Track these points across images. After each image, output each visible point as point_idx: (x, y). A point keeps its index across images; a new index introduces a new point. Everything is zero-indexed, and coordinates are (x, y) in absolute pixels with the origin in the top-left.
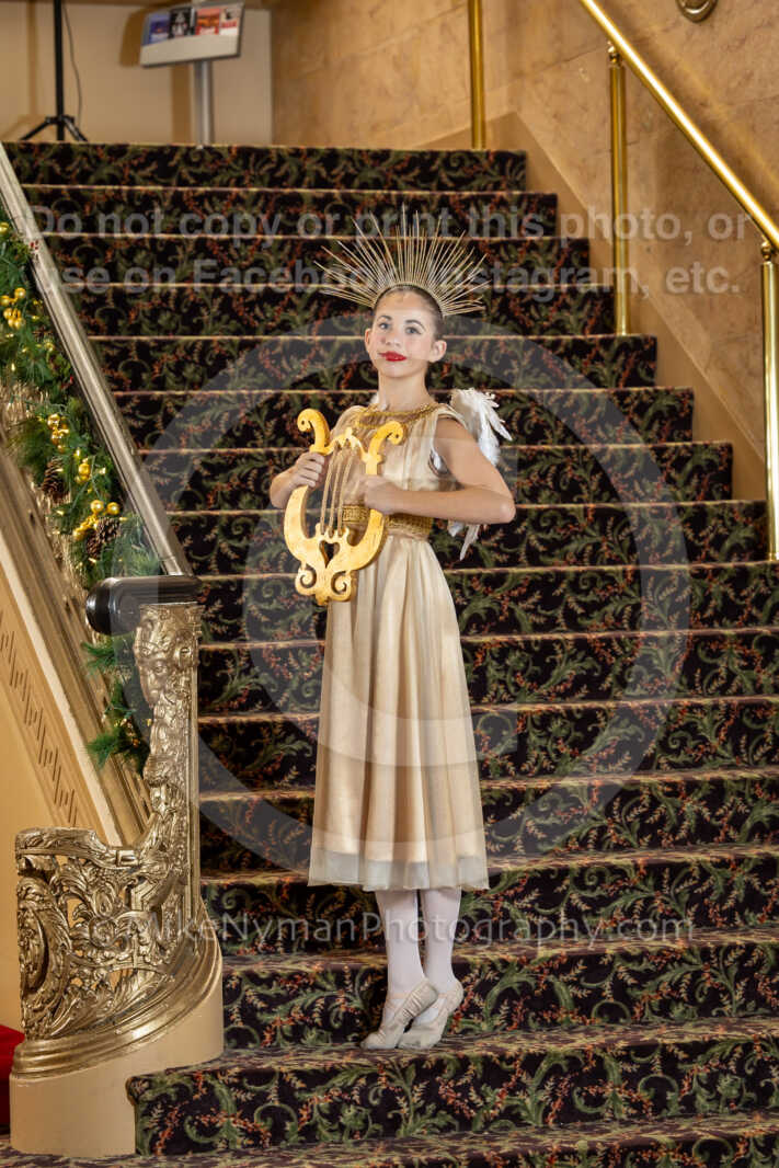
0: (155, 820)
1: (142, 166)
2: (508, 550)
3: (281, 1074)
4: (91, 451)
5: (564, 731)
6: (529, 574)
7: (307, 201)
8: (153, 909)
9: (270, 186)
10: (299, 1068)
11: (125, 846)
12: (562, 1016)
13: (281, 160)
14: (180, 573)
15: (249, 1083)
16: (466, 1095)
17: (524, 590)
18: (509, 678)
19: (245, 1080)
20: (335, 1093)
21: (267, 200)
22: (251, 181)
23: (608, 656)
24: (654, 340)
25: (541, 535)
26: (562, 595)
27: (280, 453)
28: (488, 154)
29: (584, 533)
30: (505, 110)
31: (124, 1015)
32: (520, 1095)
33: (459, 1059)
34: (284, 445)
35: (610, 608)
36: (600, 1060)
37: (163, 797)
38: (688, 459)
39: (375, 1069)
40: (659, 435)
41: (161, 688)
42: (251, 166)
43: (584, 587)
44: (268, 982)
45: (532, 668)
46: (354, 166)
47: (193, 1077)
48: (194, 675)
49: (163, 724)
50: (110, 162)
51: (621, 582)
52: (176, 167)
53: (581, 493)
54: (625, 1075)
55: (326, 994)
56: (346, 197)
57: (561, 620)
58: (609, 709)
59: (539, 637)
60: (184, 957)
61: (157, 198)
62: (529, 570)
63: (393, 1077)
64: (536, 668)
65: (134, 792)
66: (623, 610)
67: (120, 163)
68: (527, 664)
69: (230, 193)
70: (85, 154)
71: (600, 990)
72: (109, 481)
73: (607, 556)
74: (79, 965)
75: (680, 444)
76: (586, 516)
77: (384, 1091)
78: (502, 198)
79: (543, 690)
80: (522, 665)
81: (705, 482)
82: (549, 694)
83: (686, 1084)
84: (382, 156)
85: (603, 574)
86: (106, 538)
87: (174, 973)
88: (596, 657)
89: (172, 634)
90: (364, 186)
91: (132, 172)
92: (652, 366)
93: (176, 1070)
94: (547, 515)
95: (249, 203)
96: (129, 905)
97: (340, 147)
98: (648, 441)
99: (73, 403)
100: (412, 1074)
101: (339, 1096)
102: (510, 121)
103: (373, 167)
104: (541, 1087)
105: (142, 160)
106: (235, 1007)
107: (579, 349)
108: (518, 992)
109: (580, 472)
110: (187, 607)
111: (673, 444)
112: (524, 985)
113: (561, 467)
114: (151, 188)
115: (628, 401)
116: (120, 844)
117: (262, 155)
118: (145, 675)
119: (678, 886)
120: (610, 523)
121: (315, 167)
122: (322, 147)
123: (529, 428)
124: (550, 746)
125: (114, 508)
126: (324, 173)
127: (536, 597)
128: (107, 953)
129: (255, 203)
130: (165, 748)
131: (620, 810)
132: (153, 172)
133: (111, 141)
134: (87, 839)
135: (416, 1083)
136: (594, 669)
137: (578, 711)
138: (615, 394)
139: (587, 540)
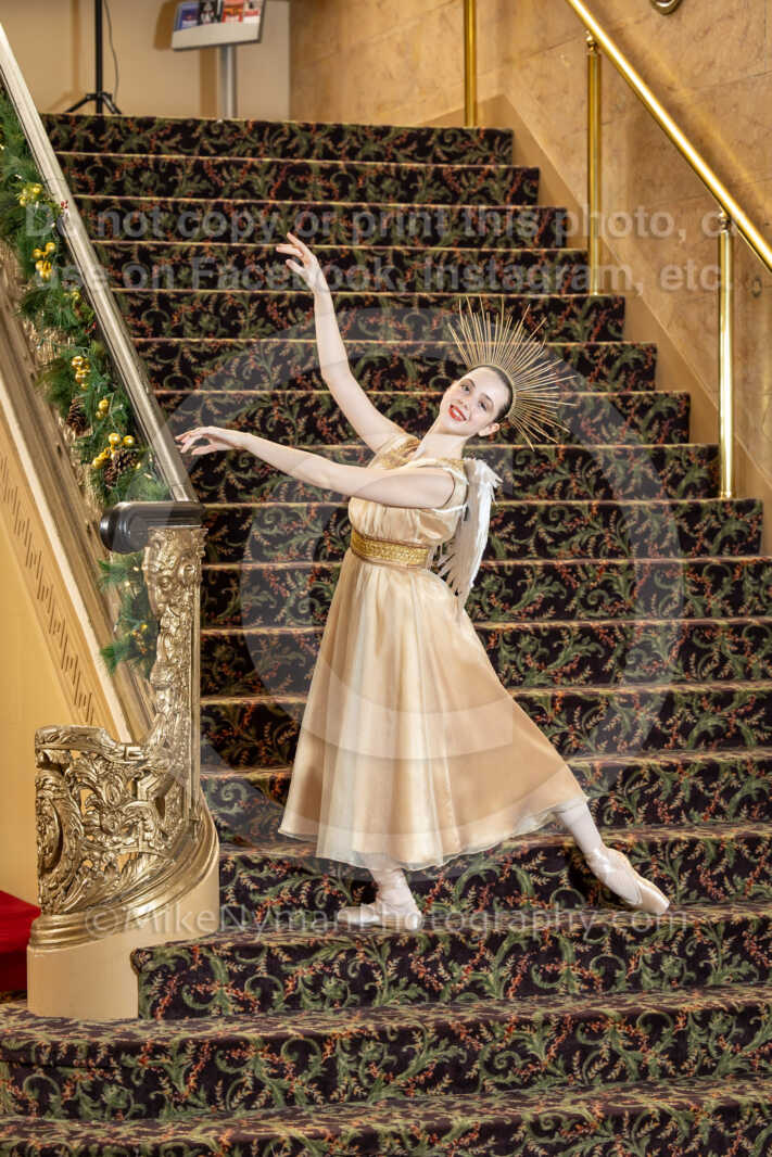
0: (160, 720)
1: (167, 137)
3: (270, 948)
4: (111, 389)
5: (532, 648)
6: (505, 507)
7: (315, 170)
8: (157, 799)
9: (283, 156)
10: (285, 943)
11: (135, 743)
12: (523, 901)
13: (293, 135)
14: (187, 499)
15: (241, 956)
16: (435, 970)
17: (500, 521)
18: (484, 599)
19: (237, 954)
20: (318, 966)
21: (279, 170)
22: (265, 152)
23: (573, 580)
24: (623, 299)
25: (517, 472)
26: (533, 526)
27: (283, 395)
28: (478, 131)
29: (555, 471)
30: (495, 93)
31: (130, 894)
32: (484, 971)
33: (429, 938)
34: (289, 388)
35: (576, 539)
36: (556, 941)
37: (168, 700)
38: (650, 407)
39: (354, 945)
40: (625, 385)
41: (168, 602)
42: (265, 138)
43: (553, 519)
44: (260, 867)
45: (505, 591)
46: (358, 140)
47: (190, 951)
48: (197, 591)
49: (168, 634)
50: (138, 133)
51: (588, 516)
52: (198, 138)
54: (578, 954)
55: (312, 878)
56: (350, 169)
57: (532, 548)
58: (573, 629)
59: (511, 563)
60: (184, 843)
61: (180, 166)
62: (505, 503)
63: (369, 952)
64: (509, 591)
65: (144, 695)
66: (587, 540)
67: (148, 134)
68: (500, 587)
69: (245, 162)
70: (116, 126)
71: (558, 879)
72: (126, 417)
73: (575, 492)
74: (89, 849)
75: (643, 393)
76: (557, 455)
77: (362, 966)
78: (490, 171)
79: (515, 610)
80: (496, 588)
81: (665, 427)
82: (520, 614)
83: (633, 963)
84: (383, 132)
85: (571, 509)
86: (121, 467)
87: (175, 857)
89: (177, 554)
90: (367, 158)
91: (159, 143)
92: (620, 323)
93: (175, 943)
94: (522, 454)
95: (263, 171)
96: (135, 795)
97: (345, 123)
98: (616, 390)
99: (95, 346)
100: (387, 950)
101: (322, 970)
102: (499, 102)
103: (375, 141)
104: (503, 964)
105: (168, 132)
106: (230, 888)
107: (555, 306)
108: (484, 879)
110: (191, 529)
111: (637, 393)
112: (490, 873)
114: (176, 157)
115: (598, 353)
116: (130, 741)
117: (275, 128)
118: (152, 589)
119: (630, 787)
120: (578, 462)
121: (323, 141)
122: (330, 123)
124: (519, 660)
125: (129, 440)
126: (331, 146)
127: (511, 527)
128: (115, 839)
129: (268, 172)
130: (170, 655)
131: (580, 718)
132: (177, 143)
133: (141, 114)
134: (98, 736)
135: (390, 958)
136: (561, 593)
137: (545, 630)
138: (587, 347)
139: (557, 476)
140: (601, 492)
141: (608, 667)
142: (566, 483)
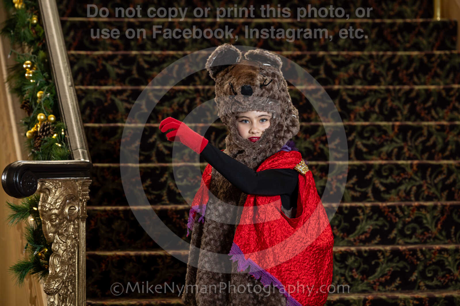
5: (356, 264)
14: (82, 160)
24: (456, 22)
25: (365, 142)
26: (371, 179)
35: (402, 188)
40: (452, 81)
41: (56, 232)
43: (385, 174)
45: (343, 224)
48: (83, 225)
49: (57, 255)
51: (410, 171)
53: (396, 115)
57: (370, 194)
58: (386, 251)
59: (348, 204)
64: (346, 224)
66: (411, 188)
68: (340, 222)
72: (52, 102)
73: (407, 155)
76: (393, 129)
79: (351, 238)
80: (337, 222)
82: (355, 240)
85: (398, 166)
88: (385, 218)
89: (63, 198)
92: (454, 39)
94: (368, 129)
99: (42, 54)
107: (408, 28)
109: (396, 103)
110: (77, 180)
113: (384, 100)
115: (433, 59)
118: (45, 224)
120: (409, 134)
123: (370, 76)
125: (52, 118)
127: (354, 180)
136: (384, 225)
137: (366, 251)
138: (426, 55)
139: (394, 145)
140: (426, 155)
141: (413, 278)
142: (401, 149)
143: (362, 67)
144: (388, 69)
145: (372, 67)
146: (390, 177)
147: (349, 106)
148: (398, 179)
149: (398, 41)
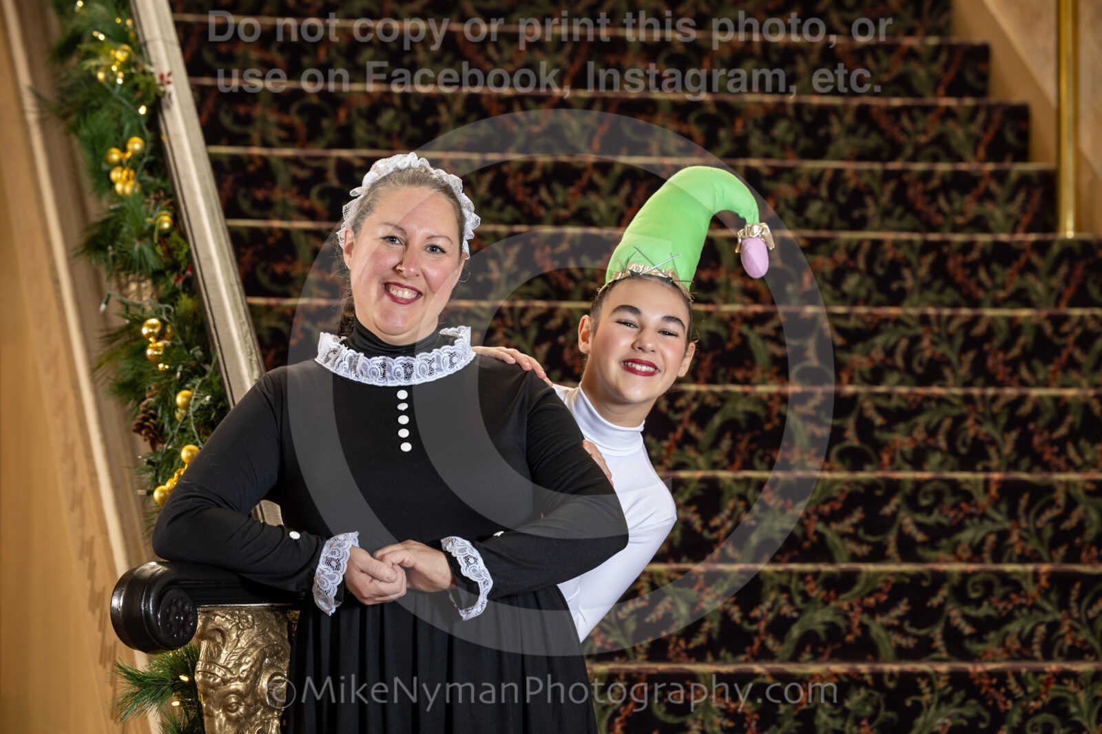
2: (870, 538)
4: (198, 373)
6: (893, 574)
17: (884, 598)
23: (1000, 697)
26: (941, 606)
35: (1014, 627)
43: (974, 595)
45: (885, 714)
51: (1032, 589)
53: (986, 457)
57: (939, 643)
59: (896, 668)
62: (896, 567)
64: (890, 714)
68: (877, 708)
76: (987, 490)
78: (911, 47)
80: (869, 709)
85: (1004, 578)
89: (256, 652)
94: (929, 488)
98: (1094, 385)
99: (185, 302)
107: (1003, 254)
109: (987, 429)
113: (959, 420)
115: (1066, 328)
118: (210, 714)
120: (1023, 502)
123: (920, 364)
127: (902, 608)
136: (979, 718)
138: (1049, 318)
139: (988, 525)
140: (1061, 552)
143: (904, 343)
144: (964, 350)
145: (926, 343)
146: (985, 604)
147: (877, 434)
148: (1005, 608)
149: (980, 284)
